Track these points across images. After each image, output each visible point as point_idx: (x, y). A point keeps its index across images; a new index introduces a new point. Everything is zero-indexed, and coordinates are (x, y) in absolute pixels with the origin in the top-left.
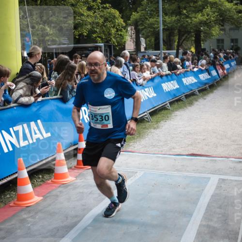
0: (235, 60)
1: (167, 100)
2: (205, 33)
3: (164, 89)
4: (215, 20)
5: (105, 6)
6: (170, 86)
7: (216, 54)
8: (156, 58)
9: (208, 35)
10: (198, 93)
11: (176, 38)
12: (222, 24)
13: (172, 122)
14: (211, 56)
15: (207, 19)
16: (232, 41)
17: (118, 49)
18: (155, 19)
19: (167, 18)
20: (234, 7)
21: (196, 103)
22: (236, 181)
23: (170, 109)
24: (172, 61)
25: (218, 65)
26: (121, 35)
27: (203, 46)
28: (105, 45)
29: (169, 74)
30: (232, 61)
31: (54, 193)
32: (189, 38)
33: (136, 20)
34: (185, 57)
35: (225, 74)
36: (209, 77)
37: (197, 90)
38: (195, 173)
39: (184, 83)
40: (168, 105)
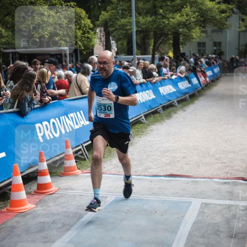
0: (219, 66)
1: (142, 112)
2: (184, 35)
4: (196, 21)
5: (69, 4)
6: (145, 97)
7: (196, 60)
8: (129, 65)
9: (188, 38)
10: (177, 104)
11: (152, 41)
12: (203, 25)
13: (148, 138)
14: (192, 62)
15: (186, 20)
16: (215, 44)
17: (85, 53)
18: (127, 20)
19: (141, 18)
20: (217, 6)
21: (175, 116)
22: (221, 205)
23: (145, 123)
24: (147, 68)
25: (199, 71)
26: (88, 38)
27: (182, 50)
28: (69, 49)
29: (144, 83)
30: (215, 67)
31: (10, 223)
32: (166, 41)
33: (106, 20)
34: (162, 63)
35: (207, 82)
36: (189, 85)
37: (176, 100)
38: (174, 197)
39: (161, 92)
40: (142, 118)
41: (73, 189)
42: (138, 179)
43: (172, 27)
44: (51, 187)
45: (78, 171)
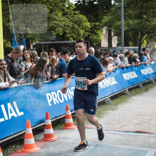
1: (126, 87)
3: (124, 78)
6: (129, 76)
10: (154, 82)
13: (128, 105)
19: (130, 21)
21: (151, 90)
24: (132, 56)
29: (129, 67)
37: (153, 79)
38: (137, 147)
39: (142, 73)
40: (127, 91)
41: (68, 139)
42: (114, 134)
44: (53, 137)
45: (75, 126)
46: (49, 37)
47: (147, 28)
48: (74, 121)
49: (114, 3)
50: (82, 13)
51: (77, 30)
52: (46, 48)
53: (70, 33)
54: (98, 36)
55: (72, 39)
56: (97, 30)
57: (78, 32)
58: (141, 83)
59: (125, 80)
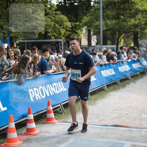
1: (105, 83)
3: (103, 75)
4: (145, 24)
6: (107, 73)
10: (131, 78)
13: (106, 100)
15: (139, 23)
19: (108, 21)
23: (107, 90)
29: (108, 64)
36: (140, 66)
37: (130, 76)
38: (114, 140)
39: (120, 70)
40: (105, 87)
41: (49, 133)
42: (93, 127)
43: (129, 27)
44: (35, 131)
45: (56, 120)
46: (32, 35)
47: (124, 28)
48: (56, 115)
49: (94, 4)
50: (63, 14)
51: (59, 29)
52: (29, 46)
53: (51, 32)
54: (78, 35)
55: (53, 37)
56: (77, 30)
57: (59, 32)
58: (119, 79)
59: (103, 77)
